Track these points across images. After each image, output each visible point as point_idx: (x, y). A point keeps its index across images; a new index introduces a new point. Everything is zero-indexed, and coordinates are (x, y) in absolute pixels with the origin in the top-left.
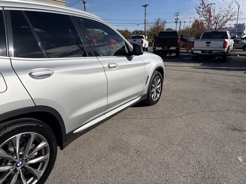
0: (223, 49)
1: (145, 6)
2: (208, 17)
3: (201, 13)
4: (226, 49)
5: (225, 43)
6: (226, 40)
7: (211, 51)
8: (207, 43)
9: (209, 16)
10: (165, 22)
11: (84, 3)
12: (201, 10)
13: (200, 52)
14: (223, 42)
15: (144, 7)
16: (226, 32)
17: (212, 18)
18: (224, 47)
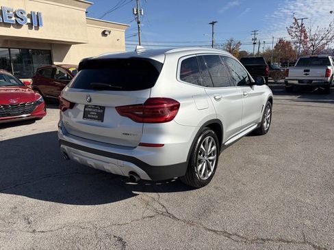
0: (326, 79)
1: (213, 23)
2: (302, 38)
3: (293, 34)
4: (329, 78)
5: (328, 71)
6: (329, 67)
7: (311, 81)
8: (305, 71)
9: (305, 37)
10: (239, 43)
11: (139, 23)
12: (294, 30)
13: (296, 82)
14: (325, 71)
15: (211, 25)
16: (328, 58)
17: (308, 39)
18: (327, 75)
